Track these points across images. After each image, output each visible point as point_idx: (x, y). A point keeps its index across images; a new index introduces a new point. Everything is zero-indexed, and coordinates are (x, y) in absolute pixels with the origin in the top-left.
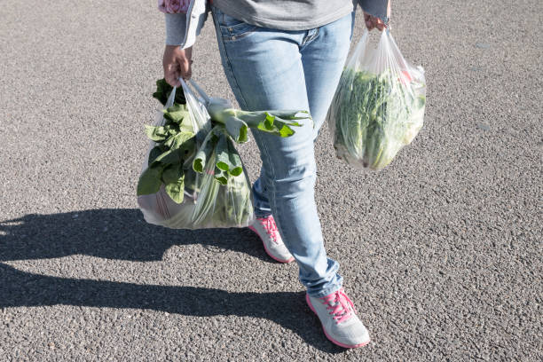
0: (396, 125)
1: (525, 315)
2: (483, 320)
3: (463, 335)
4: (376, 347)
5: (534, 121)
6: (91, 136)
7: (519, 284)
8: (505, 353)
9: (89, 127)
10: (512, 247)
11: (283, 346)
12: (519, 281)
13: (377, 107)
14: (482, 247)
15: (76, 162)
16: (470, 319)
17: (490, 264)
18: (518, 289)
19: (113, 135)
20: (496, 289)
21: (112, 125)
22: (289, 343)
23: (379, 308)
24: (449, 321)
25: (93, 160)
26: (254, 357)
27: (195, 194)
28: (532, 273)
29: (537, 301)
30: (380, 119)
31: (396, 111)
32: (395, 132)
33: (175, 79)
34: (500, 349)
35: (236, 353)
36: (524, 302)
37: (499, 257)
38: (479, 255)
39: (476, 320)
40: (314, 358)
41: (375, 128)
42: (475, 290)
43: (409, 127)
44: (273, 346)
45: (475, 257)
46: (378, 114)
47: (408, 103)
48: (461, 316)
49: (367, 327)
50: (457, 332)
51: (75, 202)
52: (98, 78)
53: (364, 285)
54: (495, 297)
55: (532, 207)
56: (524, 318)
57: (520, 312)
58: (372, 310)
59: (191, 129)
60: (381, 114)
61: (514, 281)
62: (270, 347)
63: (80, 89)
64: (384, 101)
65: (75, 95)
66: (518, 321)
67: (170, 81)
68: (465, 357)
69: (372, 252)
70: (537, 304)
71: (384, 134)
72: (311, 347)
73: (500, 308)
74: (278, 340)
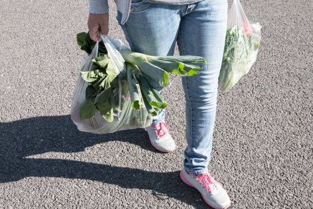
0: (239, 63)
1: (259, 127)
2: (236, 131)
3: (225, 140)
4: (179, 148)
5: (266, 25)
6: (16, 43)
7: (256, 112)
8: (247, 147)
9: (14, 38)
10: (253, 92)
11: (128, 150)
12: (256, 110)
13: (228, 51)
14: (237, 93)
15: (7, 58)
16: (229, 131)
17: (241, 102)
18: (255, 114)
19: (29, 42)
20: (243, 115)
21: (27, 36)
22: (131, 149)
23: (180, 128)
24: (218, 133)
25: (18, 56)
26: (112, 157)
27: (119, 114)
28: (263, 105)
29: (265, 120)
30: (229, 59)
31: (240, 54)
32: (238, 66)
33: (97, 36)
34: (245, 145)
35: (102, 156)
36: (258, 121)
37: (245, 98)
38: (235, 98)
39: (232, 132)
40: (145, 156)
41: (225, 64)
42: (232, 116)
43: (247, 64)
44: (122, 151)
45: (233, 99)
46: (228, 56)
47: (248, 48)
48: (225, 130)
49: (174, 138)
50: (222, 138)
51: (8, 80)
52: (18, 10)
53: (172, 117)
54: (243, 119)
55: (264, 71)
56: (258, 129)
57: (256, 126)
58: (176, 129)
59: (114, 71)
60: (230, 55)
61: (253, 110)
62: (121, 151)
63: (7, 16)
64: (232, 47)
65: (5, 20)
66: (255, 131)
67: (94, 38)
68: (227, 151)
69: (176, 99)
70: (265, 122)
71: (231, 69)
72: (143, 150)
73: (245, 124)
74: (125, 148)
